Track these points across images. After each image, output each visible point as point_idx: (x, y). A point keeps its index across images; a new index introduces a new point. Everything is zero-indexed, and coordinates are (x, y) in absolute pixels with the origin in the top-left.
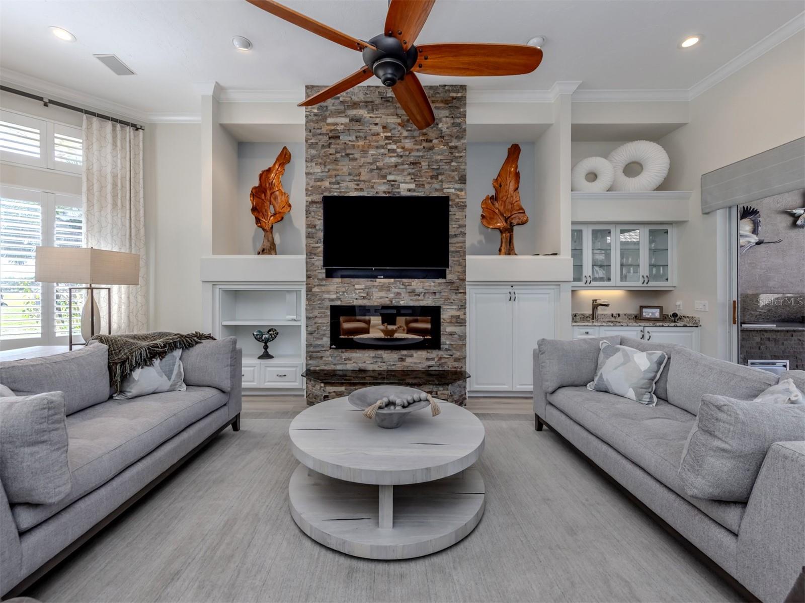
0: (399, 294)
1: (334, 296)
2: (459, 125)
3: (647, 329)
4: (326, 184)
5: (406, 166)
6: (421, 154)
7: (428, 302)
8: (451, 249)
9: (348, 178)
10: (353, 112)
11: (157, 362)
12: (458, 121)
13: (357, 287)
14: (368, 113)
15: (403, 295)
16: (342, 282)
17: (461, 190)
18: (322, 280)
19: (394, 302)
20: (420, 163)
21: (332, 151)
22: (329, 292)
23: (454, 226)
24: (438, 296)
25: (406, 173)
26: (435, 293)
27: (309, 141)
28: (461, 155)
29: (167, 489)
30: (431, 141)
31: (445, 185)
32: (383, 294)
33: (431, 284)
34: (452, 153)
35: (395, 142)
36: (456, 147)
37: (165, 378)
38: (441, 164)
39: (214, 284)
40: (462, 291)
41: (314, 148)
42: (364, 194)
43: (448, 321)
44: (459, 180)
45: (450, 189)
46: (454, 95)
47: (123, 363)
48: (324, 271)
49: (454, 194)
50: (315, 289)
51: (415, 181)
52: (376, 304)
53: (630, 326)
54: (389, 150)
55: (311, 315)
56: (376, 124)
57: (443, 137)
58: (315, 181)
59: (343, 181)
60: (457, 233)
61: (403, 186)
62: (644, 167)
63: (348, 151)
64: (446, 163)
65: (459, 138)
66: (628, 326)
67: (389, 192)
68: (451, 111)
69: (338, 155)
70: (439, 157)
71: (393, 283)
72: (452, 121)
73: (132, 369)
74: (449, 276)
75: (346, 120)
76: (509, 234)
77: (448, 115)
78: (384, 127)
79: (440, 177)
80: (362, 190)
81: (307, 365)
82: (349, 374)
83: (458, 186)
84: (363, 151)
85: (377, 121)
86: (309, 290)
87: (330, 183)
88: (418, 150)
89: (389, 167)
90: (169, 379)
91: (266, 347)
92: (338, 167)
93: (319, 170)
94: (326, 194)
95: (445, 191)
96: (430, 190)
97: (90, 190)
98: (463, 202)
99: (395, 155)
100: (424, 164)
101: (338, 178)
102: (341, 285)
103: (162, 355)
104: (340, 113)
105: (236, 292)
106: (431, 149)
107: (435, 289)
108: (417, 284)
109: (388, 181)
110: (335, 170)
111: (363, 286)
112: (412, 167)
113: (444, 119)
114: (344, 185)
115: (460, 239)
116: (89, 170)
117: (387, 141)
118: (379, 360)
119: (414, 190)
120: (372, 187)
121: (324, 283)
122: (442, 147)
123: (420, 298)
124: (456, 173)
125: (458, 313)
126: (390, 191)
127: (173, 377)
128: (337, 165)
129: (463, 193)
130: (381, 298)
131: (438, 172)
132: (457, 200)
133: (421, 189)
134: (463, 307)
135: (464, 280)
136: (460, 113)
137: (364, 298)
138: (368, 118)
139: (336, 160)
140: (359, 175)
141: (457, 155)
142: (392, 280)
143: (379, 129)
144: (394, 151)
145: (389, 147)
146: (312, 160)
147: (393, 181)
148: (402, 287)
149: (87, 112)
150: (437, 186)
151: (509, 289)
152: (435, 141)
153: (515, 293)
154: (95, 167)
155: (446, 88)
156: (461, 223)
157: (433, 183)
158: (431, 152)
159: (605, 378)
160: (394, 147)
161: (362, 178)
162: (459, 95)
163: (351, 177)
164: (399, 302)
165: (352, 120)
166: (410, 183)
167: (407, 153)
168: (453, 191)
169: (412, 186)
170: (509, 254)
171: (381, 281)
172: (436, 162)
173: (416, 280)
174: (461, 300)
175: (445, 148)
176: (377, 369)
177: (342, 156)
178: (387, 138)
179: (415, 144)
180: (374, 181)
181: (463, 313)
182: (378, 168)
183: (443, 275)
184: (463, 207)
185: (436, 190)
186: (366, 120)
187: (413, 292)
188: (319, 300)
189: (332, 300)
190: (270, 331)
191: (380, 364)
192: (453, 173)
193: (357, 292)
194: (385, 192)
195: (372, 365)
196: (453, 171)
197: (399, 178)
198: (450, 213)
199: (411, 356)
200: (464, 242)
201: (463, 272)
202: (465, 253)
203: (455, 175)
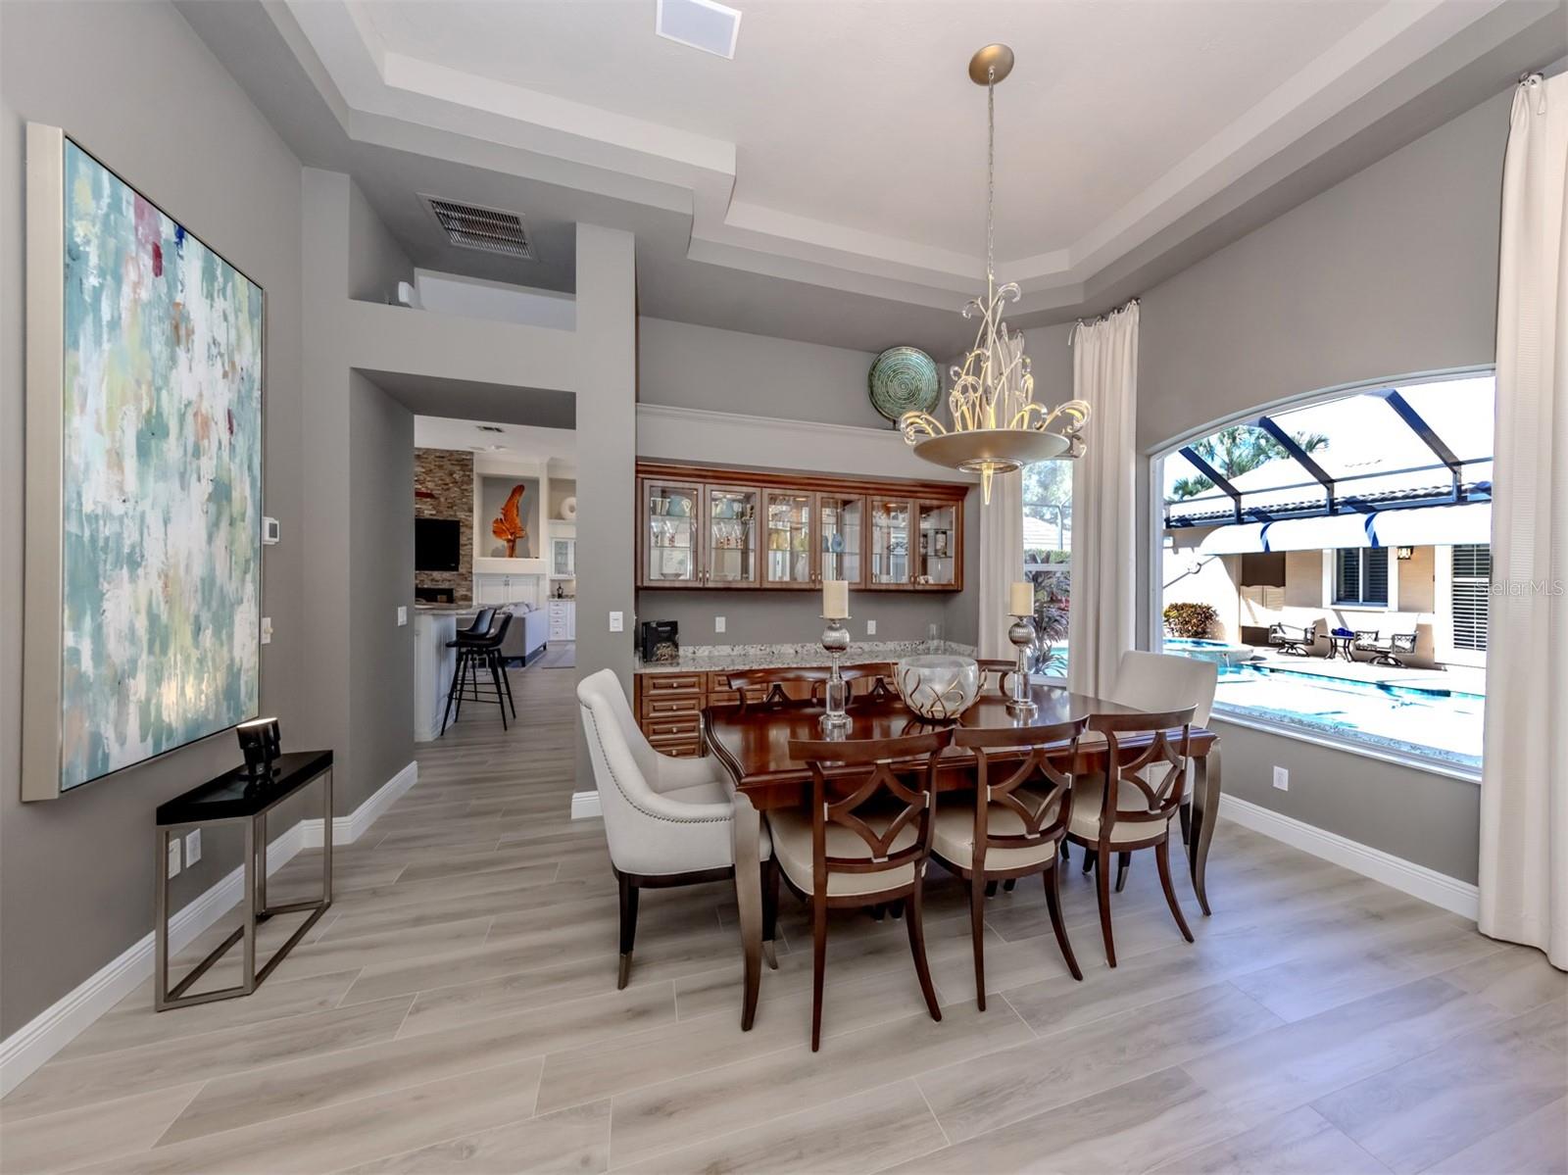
0: (423, 581)
2: (469, 476)
5: (429, 499)
6: (439, 492)
7: (445, 586)
8: (462, 552)
12: (468, 473)
15: (426, 581)
17: (468, 517)
20: (438, 498)
24: (452, 582)
25: (428, 504)
26: (449, 580)
28: (469, 495)
30: (447, 484)
31: (458, 513)
33: (446, 575)
34: (462, 493)
35: (421, 484)
36: (466, 490)
38: (454, 499)
40: (469, 579)
43: (459, 597)
44: (468, 510)
45: (461, 515)
46: (463, 456)
49: (463, 519)
51: (436, 509)
57: (455, 482)
60: (466, 543)
61: (426, 511)
64: (457, 498)
65: (466, 483)
70: (453, 495)
74: (460, 570)
77: (458, 469)
79: (453, 508)
83: (466, 514)
88: (437, 490)
95: (457, 516)
96: (446, 515)
100: (442, 499)
106: (448, 489)
107: (450, 578)
108: (436, 575)
109: (417, 508)
112: (433, 500)
113: (456, 471)
115: (469, 547)
117: (415, 484)
119: (435, 515)
122: (455, 488)
123: (438, 583)
125: (466, 593)
126: (418, 514)
129: (470, 519)
131: (453, 504)
132: (466, 523)
133: (439, 515)
134: (470, 589)
135: (471, 573)
136: (467, 468)
141: (466, 494)
144: (420, 489)
145: (417, 487)
147: (420, 508)
148: (426, 576)
150: (452, 513)
151: (505, 579)
152: (450, 485)
153: (508, 582)
156: (469, 537)
157: (449, 512)
158: (447, 491)
162: (468, 457)
164: (423, 585)
166: (431, 510)
167: (429, 491)
168: (464, 516)
169: (434, 512)
172: (452, 498)
173: (437, 572)
181: (470, 593)
183: (456, 569)
184: (470, 526)
185: (451, 516)
187: (432, 580)
196: (463, 505)
197: (423, 507)
198: (461, 529)
200: (472, 549)
201: (471, 568)
202: (472, 556)
203: (465, 507)
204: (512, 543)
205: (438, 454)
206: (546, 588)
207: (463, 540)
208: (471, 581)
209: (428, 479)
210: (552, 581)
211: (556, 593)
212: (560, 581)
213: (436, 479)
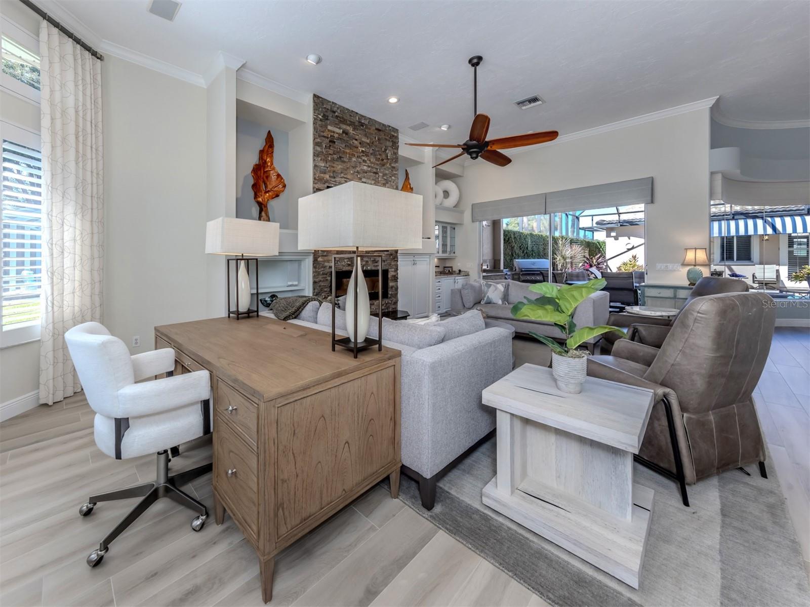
3: (457, 278)
4: (327, 177)
9: (340, 175)
10: (344, 127)
14: (353, 131)
15: (370, 262)
21: (331, 152)
24: (386, 263)
25: (371, 178)
27: (316, 140)
30: (383, 160)
35: (367, 156)
38: (388, 176)
41: (319, 146)
43: (391, 279)
46: (393, 133)
50: (320, 259)
54: (363, 160)
55: (317, 280)
56: (357, 140)
58: (320, 173)
59: (337, 176)
62: (450, 193)
63: (340, 155)
65: (395, 162)
68: (392, 144)
69: (335, 156)
72: (392, 150)
75: (341, 131)
78: (361, 143)
84: (349, 157)
85: (357, 137)
86: (316, 260)
87: (330, 177)
89: (363, 172)
92: (334, 165)
93: (322, 165)
99: (367, 164)
101: (334, 174)
104: (336, 124)
110: (333, 167)
117: (362, 154)
125: (395, 274)
134: (397, 269)
135: (397, 253)
138: (352, 134)
139: (333, 160)
140: (347, 174)
143: (358, 144)
145: (363, 158)
146: (318, 155)
151: (413, 258)
153: (415, 260)
155: (390, 128)
159: (490, 297)
160: (366, 159)
161: (349, 177)
163: (342, 175)
165: (343, 132)
167: (372, 165)
174: (396, 266)
175: (389, 166)
177: (337, 157)
178: (362, 151)
179: (376, 160)
181: (397, 273)
182: (358, 172)
188: (322, 267)
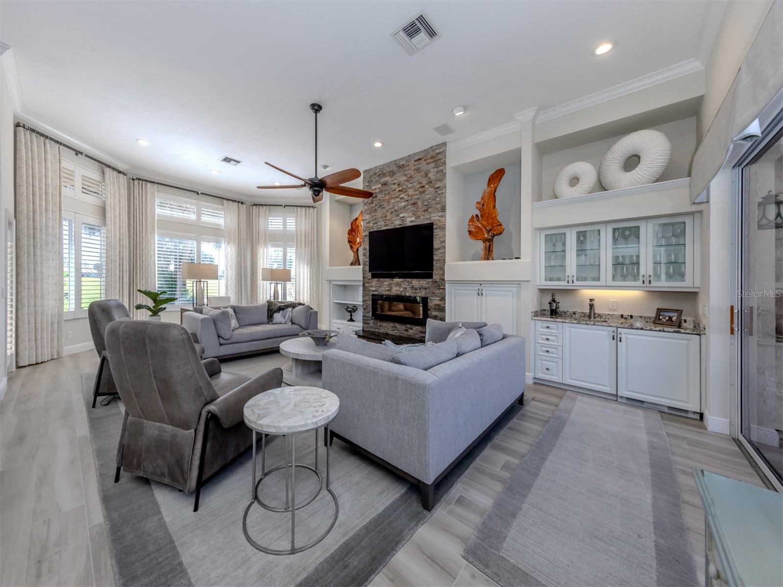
0: (405, 288)
1: (374, 289)
2: (442, 171)
4: (371, 224)
5: (410, 206)
6: (417, 197)
7: (422, 294)
8: (435, 257)
9: (381, 220)
10: (383, 180)
11: (281, 312)
12: (441, 168)
13: (385, 283)
14: (390, 178)
15: (408, 289)
16: (378, 281)
17: (442, 216)
18: (369, 279)
19: (403, 293)
20: (417, 203)
21: (374, 205)
22: (372, 287)
23: (437, 242)
24: (428, 291)
25: (409, 211)
26: (426, 288)
28: (443, 192)
29: (272, 355)
30: (424, 187)
31: (432, 215)
32: (397, 288)
33: (423, 282)
34: (436, 192)
35: (404, 192)
36: (439, 187)
37: (283, 318)
38: (429, 201)
39: (330, 281)
40: (442, 287)
42: (389, 228)
43: (433, 307)
44: (441, 209)
45: (434, 217)
46: (438, 151)
47: (271, 311)
48: (370, 274)
49: (437, 220)
50: (366, 285)
51: (415, 215)
52: (394, 294)
53: (597, 325)
54: (401, 198)
55: (365, 299)
56: (394, 184)
57: (431, 182)
58: (367, 224)
59: (379, 221)
60: (439, 247)
61: (408, 219)
62: (641, 159)
63: (381, 204)
64: (432, 199)
65: (440, 180)
66: (594, 325)
67: (401, 225)
68: (435, 163)
69: (376, 207)
70: (429, 196)
71: (401, 282)
72: (437, 170)
73: (273, 314)
74: (434, 277)
75: (379, 186)
76: (488, 244)
77: (434, 166)
78: (398, 185)
79: (429, 210)
80: (387, 225)
81: (363, 327)
82: (381, 335)
83: (440, 214)
84: (388, 202)
85: (395, 181)
86: (364, 285)
87: (373, 224)
88: (416, 195)
89: (401, 209)
90: (284, 319)
91: (351, 316)
92: (376, 214)
93: (368, 217)
94: (371, 230)
95: (432, 219)
96: (423, 220)
97: (297, 240)
98: (443, 225)
99: (404, 200)
100: (420, 203)
101: (377, 220)
102: (377, 282)
103: (283, 309)
104: (377, 182)
105: (345, 286)
106: (424, 192)
107: (426, 286)
108: (415, 282)
109: (401, 218)
110: (375, 216)
111: (387, 283)
112: (413, 206)
113: (432, 170)
114: (379, 224)
115: (442, 251)
116: (297, 231)
117: (400, 193)
118: (395, 329)
119: (414, 221)
120: (392, 223)
121: (370, 281)
122: (430, 189)
123: (417, 291)
124: (439, 205)
125: (440, 303)
126: (401, 223)
127: (286, 318)
128: (376, 212)
129: (444, 218)
130: (397, 290)
131: (428, 206)
132: (440, 224)
133: (418, 220)
134: (443, 299)
135: (443, 280)
136: (441, 163)
137: (388, 290)
138: (391, 181)
139: (376, 210)
140: (386, 216)
141: (440, 192)
142: (402, 280)
143: (396, 186)
144: (403, 198)
145: (401, 196)
147: (403, 217)
148: (407, 284)
149: (296, 206)
150: (428, 216)
151: (478, 287)
152: (426, 186)
153: (482, 290)
154: (299, 230)
156: (442, 239)
157: (425, 215)
158: (424, 194)
160: (403, 195)
161: (388, 218)
162: (441, 150)
163: (382, 219)
164: (406, 293)
165: (382, 185)
166: (411, 217)
167: (410, 198)
168: (437, 218)
169: (413, 219)
170: (488, 259)
171: (397, 280)
172: (427, 200)
173: (415, 280)
174: (442, 294)
175: (432, 189)
176: (394, 334)
177: (378, 207)
178: (400, 191)
179: (415, 191)
180: (393, 219)
181: (443, 303)
182: (396, 211)
183: (430, 276)
184: (443, 228)
185: (427, 219)
186: (389, 182)
187: (413, 287)
188: (368, 291)
189: (373, 291)
190: (354, 307)
191: (395, 331)
192: (438, 205)
193: (385, 286)
194: (399, 225)
195: (392, 332)
196: (437, 204)
197: (406, 215)
198: (434, 234)
199: (412, 329)
200: (445, 253)
201: (444, 274)
202: (444, 261)
203: (439, 207)
204: (489, 242)
205: (417, 158)
206: (530, 301)
207: (436, 244)
208: (444, 289)
209: (410, 186)
210: (543, 291)
211: (547, 307)
212: (553, 292)
213: (415, 184)
